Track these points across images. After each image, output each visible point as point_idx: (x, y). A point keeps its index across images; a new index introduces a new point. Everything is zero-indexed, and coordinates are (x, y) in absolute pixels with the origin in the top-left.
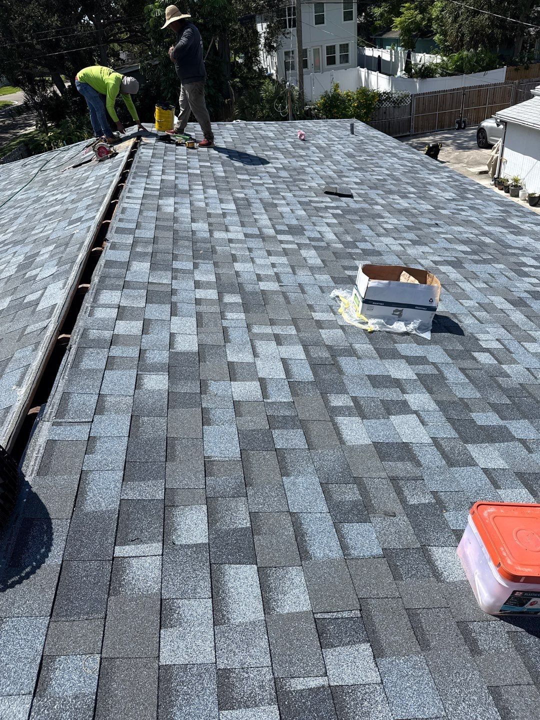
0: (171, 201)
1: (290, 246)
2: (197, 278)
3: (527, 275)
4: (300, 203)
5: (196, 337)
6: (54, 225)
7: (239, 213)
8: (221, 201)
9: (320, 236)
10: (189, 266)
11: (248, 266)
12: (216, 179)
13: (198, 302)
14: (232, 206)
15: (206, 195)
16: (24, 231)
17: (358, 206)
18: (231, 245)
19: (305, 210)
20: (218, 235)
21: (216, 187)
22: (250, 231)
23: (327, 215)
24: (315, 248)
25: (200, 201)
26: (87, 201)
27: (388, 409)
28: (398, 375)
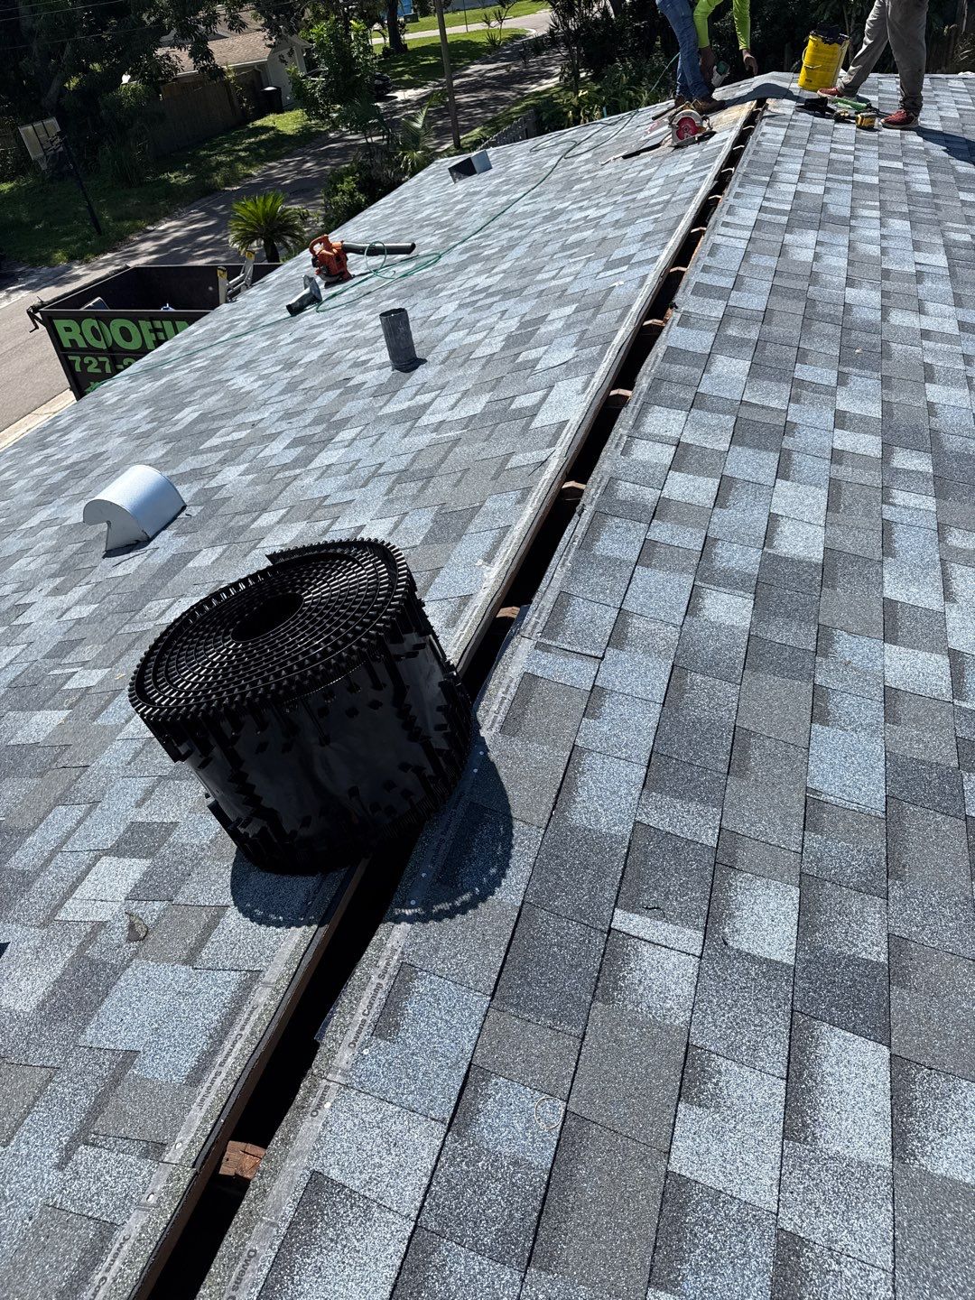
0: (810, 237)
2: (842, 406)
5: (821, 530)
6: (578, 267)
7: (953, 276)
8: (917, 246)
10: (829, 377)
11: (958, 395)
12: (912, 197)
13: (837, 456)
14: (940, 260)
15: (885, 231)
16: (524, 272)
18: (924, 342)
20: (897, 318)
21: (907, 216)
22: (972, 316)
25: (871, 242)
26: (644, 226)
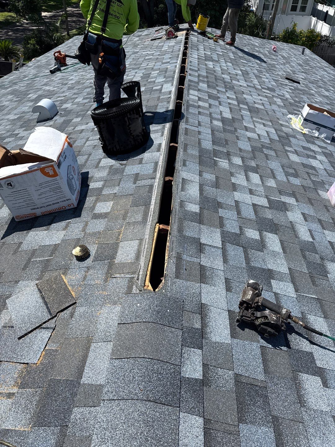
0: (211, 63)
1: (268, 95)
2: (228, 95)
4: (273, 79)
5: (230, 114)
6: (154, 64)
7: (243, 76)
8: (234, 69)
9: (283, 95)
11: (250, 97)
12: (230, 59)
13: (229, 104)
14: (240, 72)
15: (227, 65)
17: (302, 88)
18: (241, 87)
19: (275, 83)
20: (234, 82)
21: (231, 63)
22: (249, 84)
23: (286, 88)
24: (280, 99)
25: (224, 66)
26: (169, 56)
27: (308, 156)
28: (314, 149)
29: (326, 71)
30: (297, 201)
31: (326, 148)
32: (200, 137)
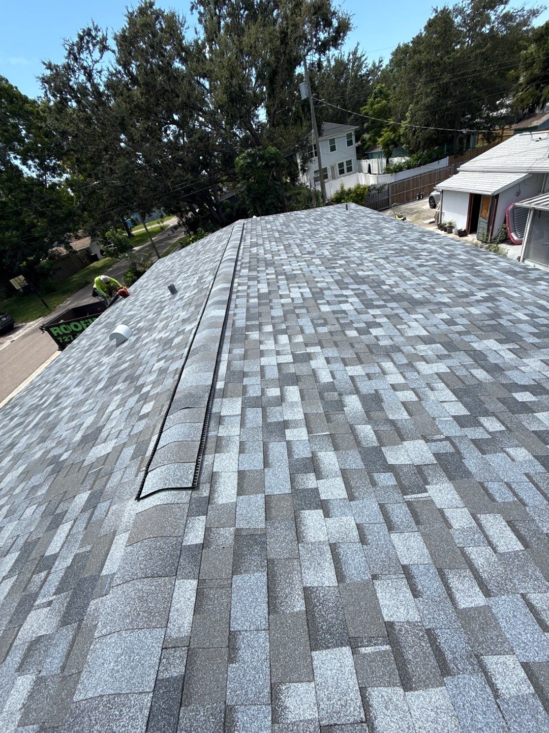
0: (255, 248)
1: (308, 258)
2: (268, 272)
3: (420, 259)
4: (314, 243)
5: (267, 289)
7: (285, 249)
8: (277, 246)
9: (322, 254)
10: (264, 269)
11: (289, 267)
13: (268, 279)
14: (283, 247)
15: (271, 245)
16: (195, 270)
18: (281, 260)
19: (316, 245)
20: (275, 258)
22: (290, 255)
23: (327, 246)
24: (319, 258)
25: (268, 247)
27: (340, 302)
28: (346, 294)
29: (369, 217)
30: (322, 347)
31: (359, 289)
32: (235, 318)
